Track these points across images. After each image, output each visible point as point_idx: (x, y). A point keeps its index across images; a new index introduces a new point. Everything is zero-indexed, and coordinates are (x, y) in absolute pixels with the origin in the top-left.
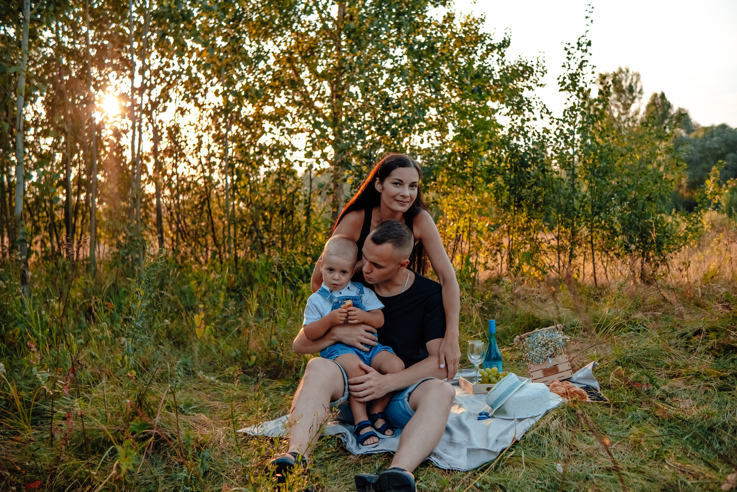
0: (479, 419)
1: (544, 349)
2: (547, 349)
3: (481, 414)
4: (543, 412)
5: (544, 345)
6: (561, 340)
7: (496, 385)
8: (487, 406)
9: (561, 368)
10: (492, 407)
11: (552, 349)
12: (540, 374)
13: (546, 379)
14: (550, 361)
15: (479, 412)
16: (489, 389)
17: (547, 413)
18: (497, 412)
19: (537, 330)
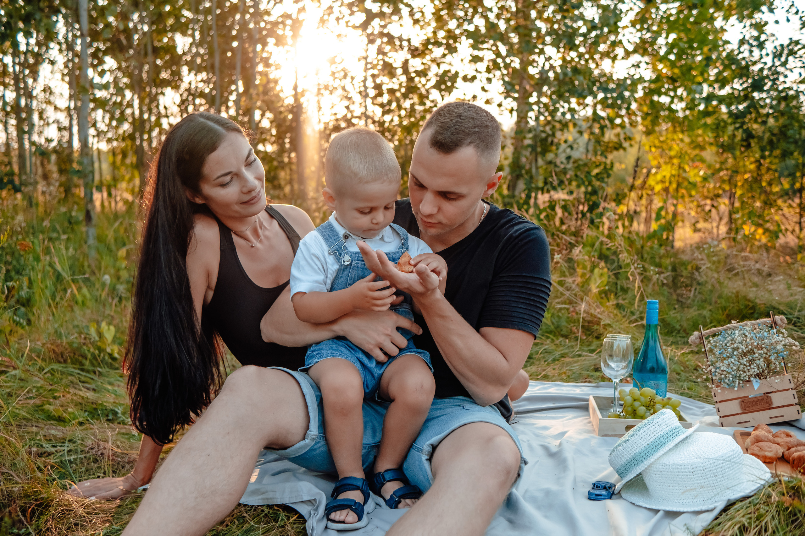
0: (592, 497)
1: (744, 361)
2: (752, 361)
3: (596, 486)
4: (721, 505)
5: (745, 354)
6: (780, 347)
7: (644, 421)
8: (611, 469)
9: (777, 399)
10: (621, 473)
11: (761, 362)
12: (734, 407)
13: (745, 417)
14: (756, 384)
15: (594, 480)
16: (628, 428)
17: (730, 505)
18: (629, 485)
19: (734, 323)
